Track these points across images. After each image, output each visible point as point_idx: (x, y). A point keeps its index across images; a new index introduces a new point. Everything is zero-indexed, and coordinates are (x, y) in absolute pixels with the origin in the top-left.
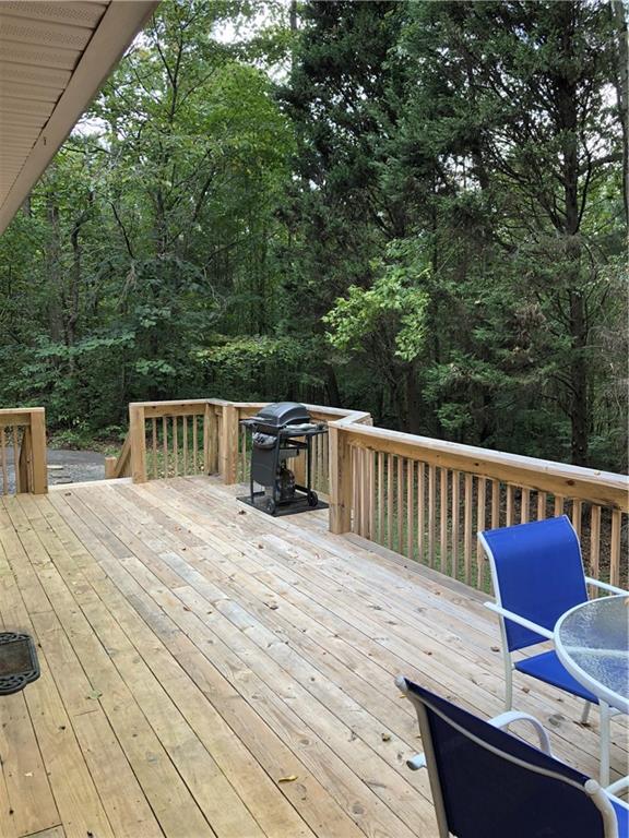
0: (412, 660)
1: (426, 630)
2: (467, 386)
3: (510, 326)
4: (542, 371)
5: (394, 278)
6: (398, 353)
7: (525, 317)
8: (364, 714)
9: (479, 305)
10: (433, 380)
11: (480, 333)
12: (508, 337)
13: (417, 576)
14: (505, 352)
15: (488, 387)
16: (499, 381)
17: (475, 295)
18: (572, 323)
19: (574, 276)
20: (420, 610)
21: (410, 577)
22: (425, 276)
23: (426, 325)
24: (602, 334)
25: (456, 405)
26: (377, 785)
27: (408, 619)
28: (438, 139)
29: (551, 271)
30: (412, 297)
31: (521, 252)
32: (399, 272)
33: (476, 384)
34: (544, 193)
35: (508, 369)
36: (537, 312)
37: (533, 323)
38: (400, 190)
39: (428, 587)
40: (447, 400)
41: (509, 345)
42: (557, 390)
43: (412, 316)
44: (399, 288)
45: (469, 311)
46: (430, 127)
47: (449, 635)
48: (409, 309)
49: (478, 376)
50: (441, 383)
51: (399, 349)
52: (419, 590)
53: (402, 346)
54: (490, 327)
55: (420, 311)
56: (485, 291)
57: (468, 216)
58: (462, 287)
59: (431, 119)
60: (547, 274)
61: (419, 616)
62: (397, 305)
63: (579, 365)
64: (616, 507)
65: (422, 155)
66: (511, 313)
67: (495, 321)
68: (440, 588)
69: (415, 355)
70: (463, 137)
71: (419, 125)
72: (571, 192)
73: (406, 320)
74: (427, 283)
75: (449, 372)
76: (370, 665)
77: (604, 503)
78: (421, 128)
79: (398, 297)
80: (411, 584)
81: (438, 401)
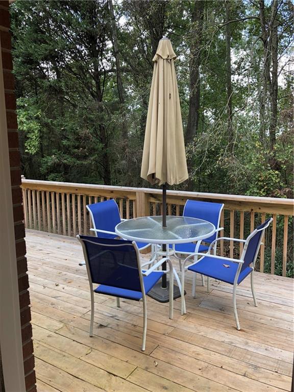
0: (60, 263)
1: (63, 253)
2: (61, 166)
3: (77, 139)
4: (92, 158)
5: (22, 116)
6: (26, 151)
7: (83, 135)
8: (46, 281)
9: (63, 130)
10: (44, 163)
11: (65, 142)
12: (77, 144)
13: (54, 238)
14: (76, 150)
15: (70, 166)
16: (75, 163)
17: (62, 126)
18: (101, 139)
19: (102, 119)
20: (59, 248)
21: (51, 239)
22: (38, 116)
23: (40, 138)
24: (114, 143)
25: (56, 174)
26: (58, 297)
27: (54, 251)
28: (40, 53)
29: (93, 116)
30: (32, 125)
31: (80, 107)
32: (24, 113)
33: (65, 165)
34: (87, 83)
35: (78, 157)
36: (88, 134)
37: (87, 138)
38: (22, 75)
39: (60, 241)
40: (51, 172)
41: (78, 148)
42: (97, 167)
43: (32, 134)
44: (25, 120)
45: (59, 132)
46: (35, 47)
47: (72, 253)
48: (30, 131)
49: (65, 161)
50: (49, 164)
51: (27, 149)
52: (56, 242)
53: (29, 148)
54: (69, 140)
55: (36, 132)
56: (66, 124)
57: (56, 90)
58: (55, 121)
59: (35, 43)
60: (91, 118)
61: (59, 249)
62: (25, 128)
63: (105, 156)
64: (127, 198)
65: (33, 60)
66: (77, 134)
67: (71, 137)
68: (64, 240)
69: (35, 152)
70: (51, 54)
71: (30, 45)
72: (98, 83)
73: (29, 136)
74: (39, 119)
75: (52, 159)
76: (44, 267)
77: (123, 197)
78: (31, 47)
79: (25, 125)
80: (52, 241)
81: (48, 173)
